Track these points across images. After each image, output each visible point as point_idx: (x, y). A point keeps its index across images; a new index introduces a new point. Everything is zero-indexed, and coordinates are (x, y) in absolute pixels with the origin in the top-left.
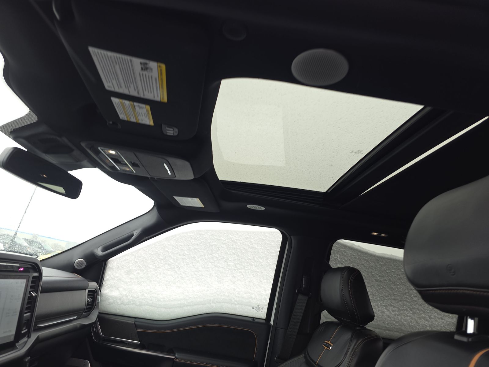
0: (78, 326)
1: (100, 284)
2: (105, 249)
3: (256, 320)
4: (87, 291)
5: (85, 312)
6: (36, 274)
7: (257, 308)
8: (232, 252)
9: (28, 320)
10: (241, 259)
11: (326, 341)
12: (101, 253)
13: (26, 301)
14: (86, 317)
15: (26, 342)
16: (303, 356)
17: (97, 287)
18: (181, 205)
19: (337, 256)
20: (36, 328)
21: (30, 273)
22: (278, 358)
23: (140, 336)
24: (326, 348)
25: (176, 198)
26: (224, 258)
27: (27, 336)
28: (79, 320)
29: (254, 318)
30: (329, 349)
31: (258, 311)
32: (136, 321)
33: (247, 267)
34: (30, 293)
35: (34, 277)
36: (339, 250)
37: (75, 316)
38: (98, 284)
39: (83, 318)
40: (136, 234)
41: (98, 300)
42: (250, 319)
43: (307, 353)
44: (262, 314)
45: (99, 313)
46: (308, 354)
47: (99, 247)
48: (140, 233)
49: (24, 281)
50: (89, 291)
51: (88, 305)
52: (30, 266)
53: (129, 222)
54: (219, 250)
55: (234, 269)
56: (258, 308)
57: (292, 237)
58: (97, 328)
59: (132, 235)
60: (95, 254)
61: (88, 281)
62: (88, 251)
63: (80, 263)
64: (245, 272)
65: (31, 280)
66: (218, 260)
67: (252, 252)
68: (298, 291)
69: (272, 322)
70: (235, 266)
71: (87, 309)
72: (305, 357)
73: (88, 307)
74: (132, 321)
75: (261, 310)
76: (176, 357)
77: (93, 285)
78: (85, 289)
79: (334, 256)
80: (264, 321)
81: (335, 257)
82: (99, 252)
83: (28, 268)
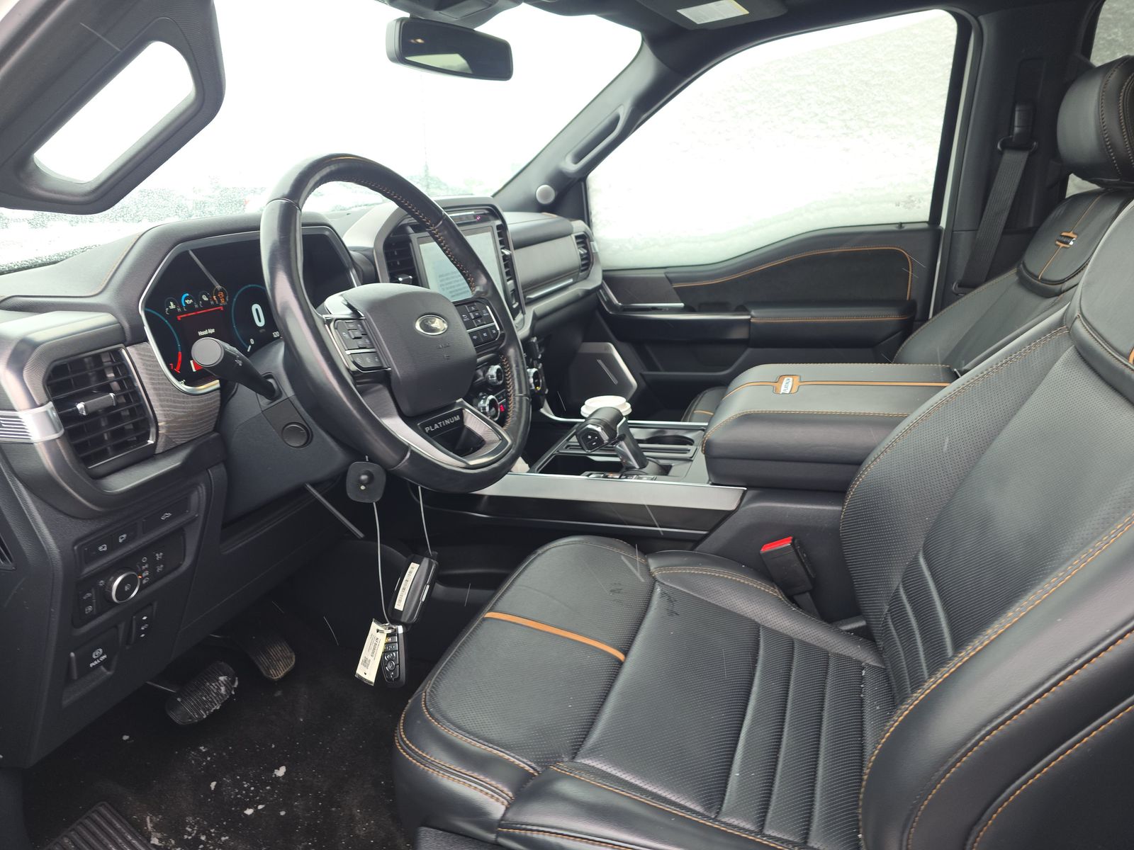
0: (580, 294)
1: (589, 223)
2: (579, 157)
3: (907, 227)
4: (573, 236)
5: (583, 271)
6: (499, 222)
7: (906, 202)
8: (834, 97)
9: (513, 290)
10: (858, 106)
11: (1064, 234)
12: (574, 165)
13: (502, 263)
14: (586, 278)
15: (523, 320)
16: (1014, 271)
17: (586, 229)
18: (698, 23)
19: (1116, 34)
20: (527, 301)
21: (492, 222)
22: (959, 286)
23: (681, 294)
24: (1062, 245)
25: (682, 12)
26: (817, 115)
27: (521, 312)
28: (577, 284)
29: (901, 224)
30: (1068, 246)
31: (909, 208)
32: (668, 273)
33: (873, 122)
34: (502, 253)
35: (498, 227)
36: (1122, 14)
37: (570, 278)
38: (584, 221)
39: (581, 280)
40: (624, 113)
41: (595, 250)
42: (893, 228)
43: (1021, 266)
44: (921, 212)
45: (604, 271)
46: (1025, 266)
47: (566, 155)
48: (630, 110)
49: (489, 234)
50: (577, 237)
51: (582, 260)
52: (486, 212)
53: (604, 92)
54: (802, 99)
55: (844, 134)
56: (909, 202)
57: (982, 18)
58: (606, 294)
59: (617, 119)
60: (564, 170)
61: (571, 221)
62: (550, 169)
63: (545, 194)
64: (871, 134)
65: (496, 232)
66: (804, 123)
67: (881, 85)
68: (1001, 146)
69: (943, 224)
70: (846, 125)
71: (583, 265)
72: (1019, 273)
73: (583, 262)
74: (661, 274)
75: (917, 205)
76: (752, 317)
77: (578, 226)
78: (570, 234)
79: (1105, 35)
80: (926, 225)
81: (1110, 38)
82: (571, 167)
83: (484, 214)
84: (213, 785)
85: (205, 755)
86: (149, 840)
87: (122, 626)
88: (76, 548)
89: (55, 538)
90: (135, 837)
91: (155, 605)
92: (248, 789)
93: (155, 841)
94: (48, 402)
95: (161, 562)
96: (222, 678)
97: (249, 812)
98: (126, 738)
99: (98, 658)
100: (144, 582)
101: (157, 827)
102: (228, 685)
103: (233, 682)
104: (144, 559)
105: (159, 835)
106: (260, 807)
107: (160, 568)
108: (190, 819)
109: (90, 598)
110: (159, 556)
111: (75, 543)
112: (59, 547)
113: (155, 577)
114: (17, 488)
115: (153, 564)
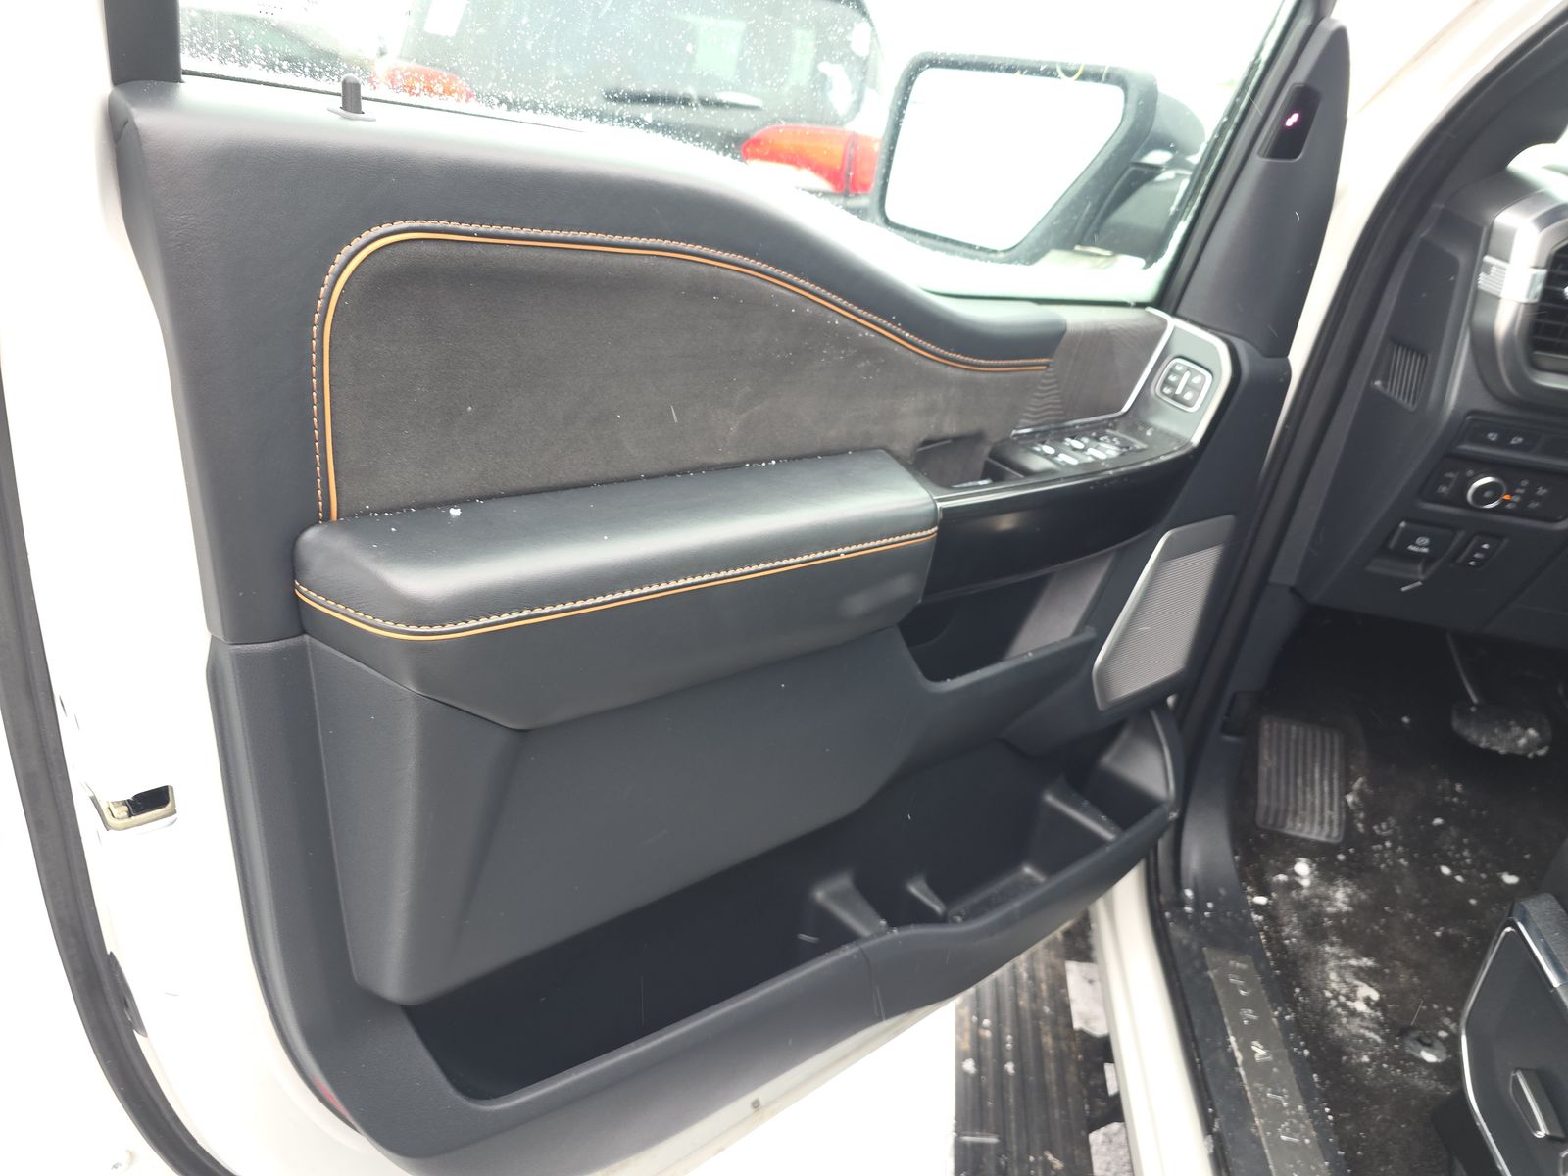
84: (1438, 821)
85: (1455, 793)
86: (1347, 793)
87: (1461, 535)
88: (1469, 417)
89: (1460, 396)
90: (1339, 779)
91: (1506, 541)
92: (1464, 858)
93: (1350, 798)
94: (1544, 268)
95: (1539, 498)
96: (1532, 732)
97: (1446, 870)
98: (1406, 720)
99: (1421, 547)
100: (1509, 506)
101: (1361, 793)
102: (1532, 744)
103: (1540, 746)
104: (1525, 483)
105: (1357, 799)
106: (1459, 878)
107: (1533, 505)
108: (1392, 821)
109: (1450, 479)
110: (1541, 491)
111: (1473, 412)
112: (1456, 405)
113: (1521, 511)
114: (1464, 338)
115: (1529, 496)
